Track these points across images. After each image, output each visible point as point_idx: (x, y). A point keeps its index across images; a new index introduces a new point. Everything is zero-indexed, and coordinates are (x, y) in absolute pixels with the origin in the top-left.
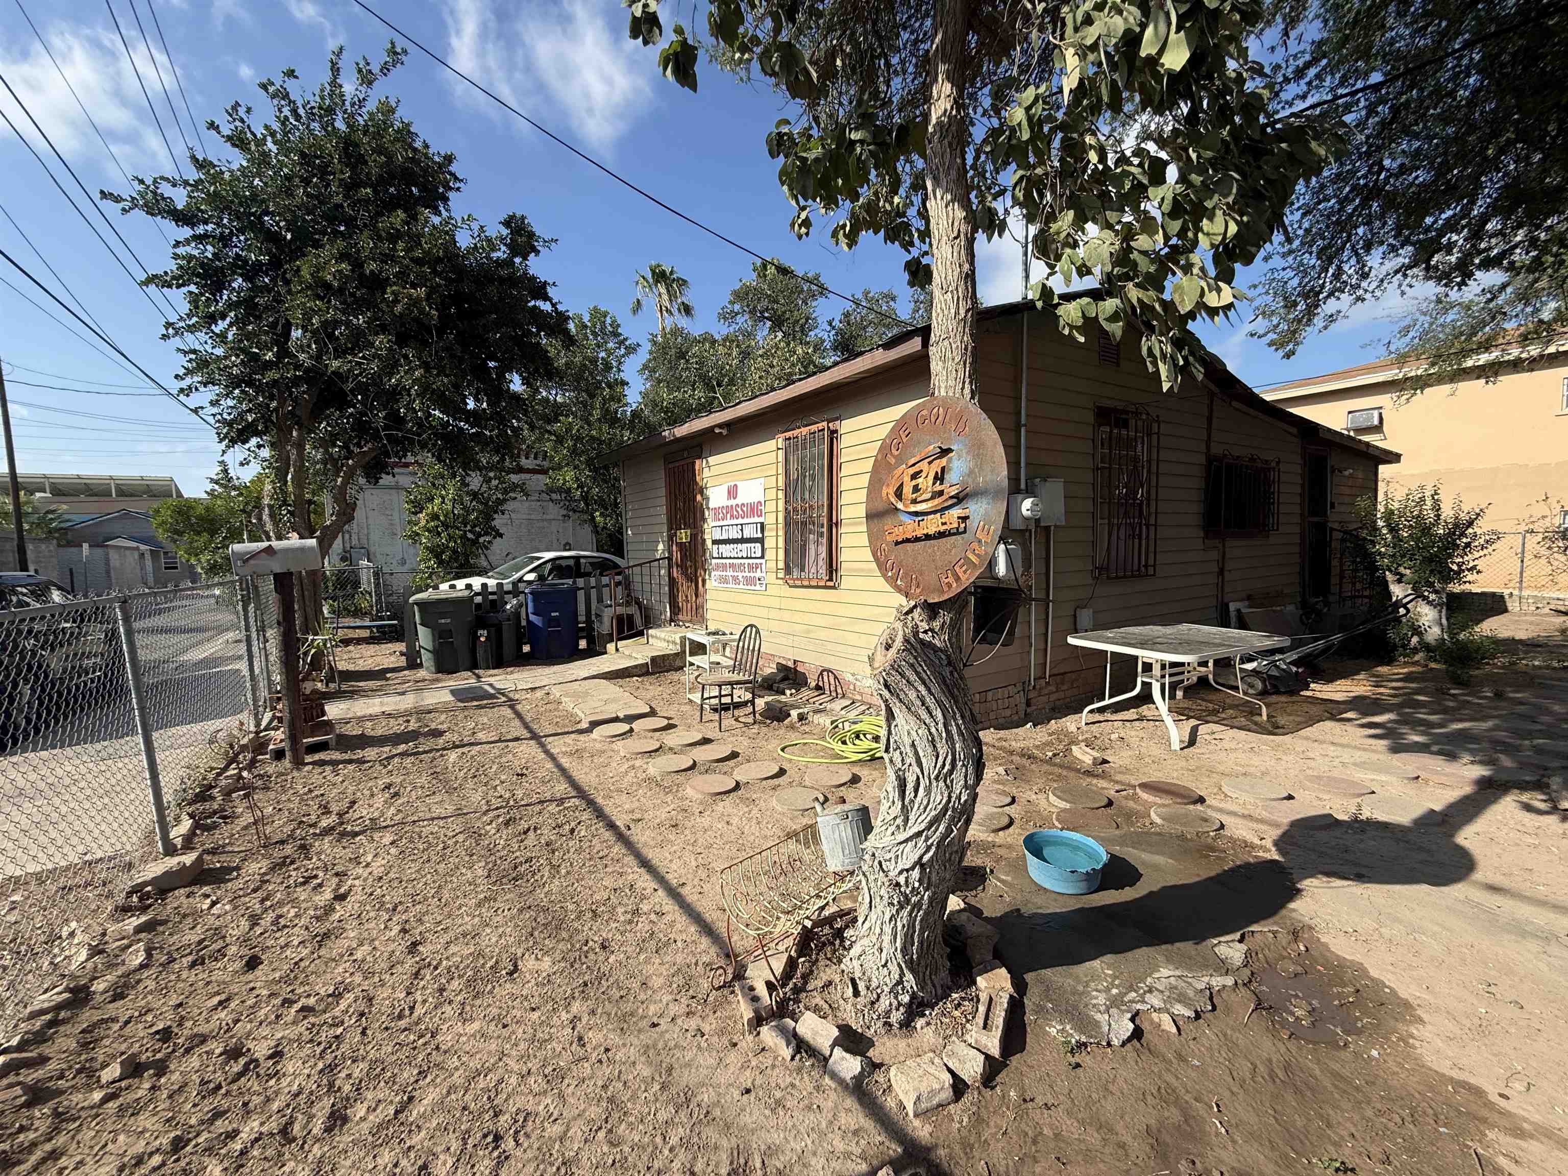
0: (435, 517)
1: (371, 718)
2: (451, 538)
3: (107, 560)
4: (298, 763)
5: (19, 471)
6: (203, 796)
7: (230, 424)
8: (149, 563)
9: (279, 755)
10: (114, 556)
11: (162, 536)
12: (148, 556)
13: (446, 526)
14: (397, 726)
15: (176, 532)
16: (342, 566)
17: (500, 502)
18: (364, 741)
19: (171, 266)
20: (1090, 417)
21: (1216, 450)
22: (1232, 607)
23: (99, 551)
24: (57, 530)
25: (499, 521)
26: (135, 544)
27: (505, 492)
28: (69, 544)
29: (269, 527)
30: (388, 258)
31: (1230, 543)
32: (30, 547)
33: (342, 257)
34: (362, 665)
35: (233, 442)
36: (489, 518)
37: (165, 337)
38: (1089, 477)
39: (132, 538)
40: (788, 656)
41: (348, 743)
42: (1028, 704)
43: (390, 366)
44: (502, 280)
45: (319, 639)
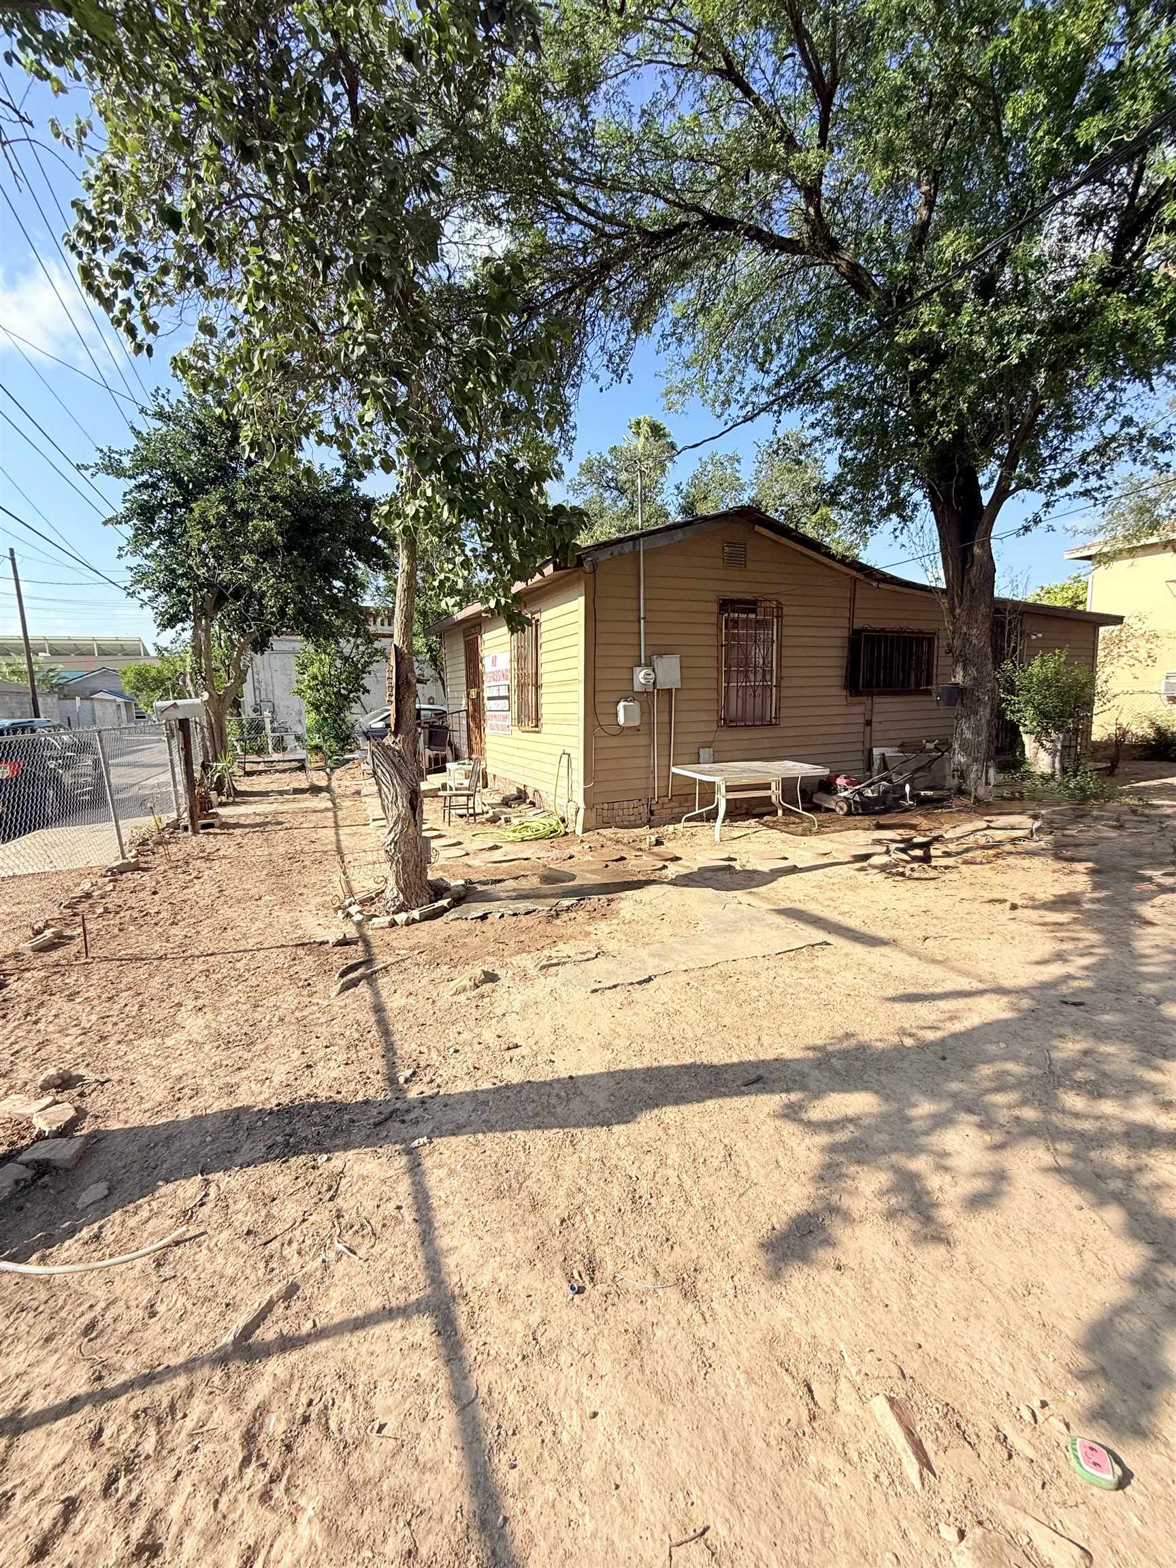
0: (315, 678)
1: (247, 815)
2: (327, 694)
3: (93, 710)
4: (195, 832)
5: (30, 634)
6: (144, 843)
7: (162, 614)
8: (124, 712)
9: (186, 828)
10: (97, 706)
11: (128, 692)
12: (123, 707)
13: (323, 684)
14: (258, 820)
15: (138, 689)
16: (254, 715)
17: (367, 664)
18: (237, 826)
19: (121, 509)
20: (715, 608)
21: (858, 625)
22: (876, 751)
23: (87, 703)
24: (57, 685)
25: (367, 681)
26: (112, 697)
27: (371, 657)
28: (66, 697)
29: (190, 688)
30: (254, 498)
31: (877, 699)
32: (40, 700)
33: (223, 500)
34: (256, 788)
35: (165, 627)
36: (358, 678)
37: (120, 556)
38: (713, 652)
39: (111, 693)
40: (521, 781)
41: (224, 826)
42: (652, 813)
43: (256, 577)
44: (335, 505)
45: (220, 766)
